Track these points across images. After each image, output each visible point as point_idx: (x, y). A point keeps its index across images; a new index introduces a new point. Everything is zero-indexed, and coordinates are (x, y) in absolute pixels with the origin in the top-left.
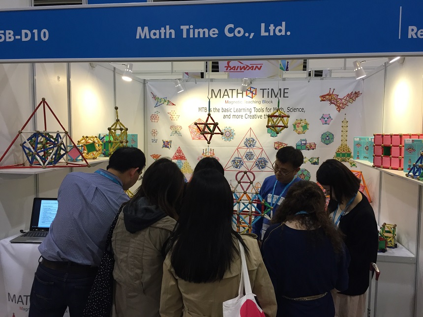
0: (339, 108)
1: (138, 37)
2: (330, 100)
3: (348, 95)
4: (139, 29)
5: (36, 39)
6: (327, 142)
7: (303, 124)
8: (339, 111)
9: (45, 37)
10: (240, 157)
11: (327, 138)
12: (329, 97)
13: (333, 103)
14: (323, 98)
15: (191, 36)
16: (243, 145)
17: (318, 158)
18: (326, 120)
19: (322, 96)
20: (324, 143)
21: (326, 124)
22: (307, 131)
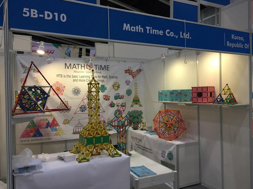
0: (133, 77)
1: (124, 29)
2: (129, 73)
3: (137, 70)
4: (125, 24)
5: (57, 19)
6: (129, 94)
7: (117, 85)
8: (133, 78)
9: (63, 19)
10: (84, 105)
11: (129, 92)
12: (128, 71)
13: (130, 74)
14: (126, 71)
15: (151, 33)
16: (86, 97)
17: (125, 103)
18: (128, 83)
19: (125, 71)
20: (128, 95)
21: (128, 85)
22: (119, 89)
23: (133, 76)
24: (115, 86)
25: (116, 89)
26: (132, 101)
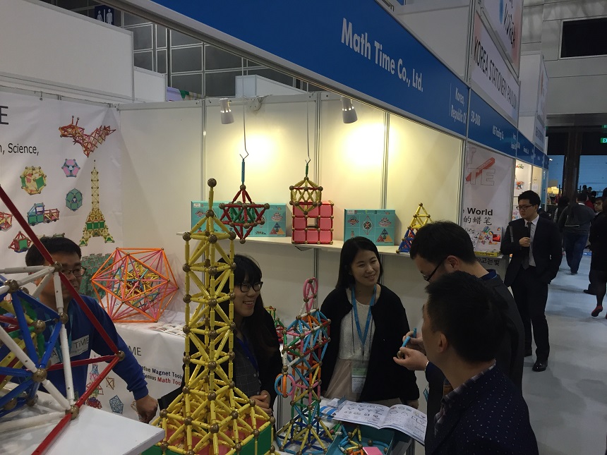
0: (88, 151)
2: (74, 137)
3: (97, 130)
6: (74, 206)
7: (37, 176)
8: (88, 155)
11: (75, 200)
12: (71, 131)
13: (78, 142)
14: (65, 131)
18: (70, 168)
19: (63, 129)
20: (71, 208)
21: (71, 176)
22: (44, 189)
23: (87, 149)
24: (29, 181)
25: (31, 191)
26: (84, 226)
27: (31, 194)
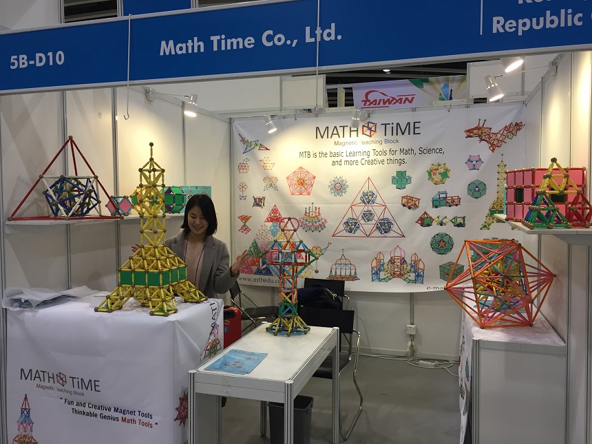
1: (162, 54)
2: (479, 136)
3: (506, 127)
4: (163, 43)
6: (477, 194)
7: (442, 171)
8: (493, 151)
9: (60, 60)
10: (355, 217)
11: (477, 189)
14: (470, 133)
15: (223, 48)
16: (360, 201)
17: (464, 218)
20: (472, 196)
21: (474, 169)
22: (447, 181)
23: (492, 145)
24: (435, 174)
25: (436, 182)
26: (488, 212)
27: (436, 184)
